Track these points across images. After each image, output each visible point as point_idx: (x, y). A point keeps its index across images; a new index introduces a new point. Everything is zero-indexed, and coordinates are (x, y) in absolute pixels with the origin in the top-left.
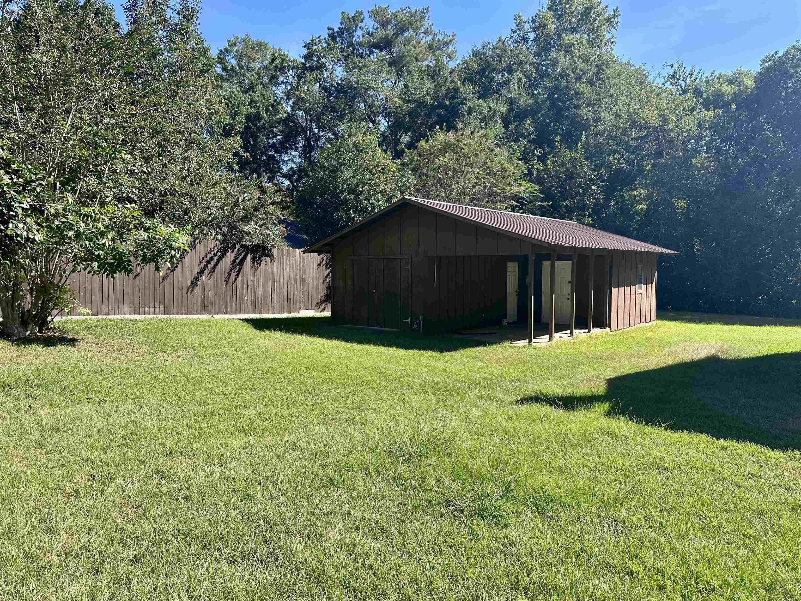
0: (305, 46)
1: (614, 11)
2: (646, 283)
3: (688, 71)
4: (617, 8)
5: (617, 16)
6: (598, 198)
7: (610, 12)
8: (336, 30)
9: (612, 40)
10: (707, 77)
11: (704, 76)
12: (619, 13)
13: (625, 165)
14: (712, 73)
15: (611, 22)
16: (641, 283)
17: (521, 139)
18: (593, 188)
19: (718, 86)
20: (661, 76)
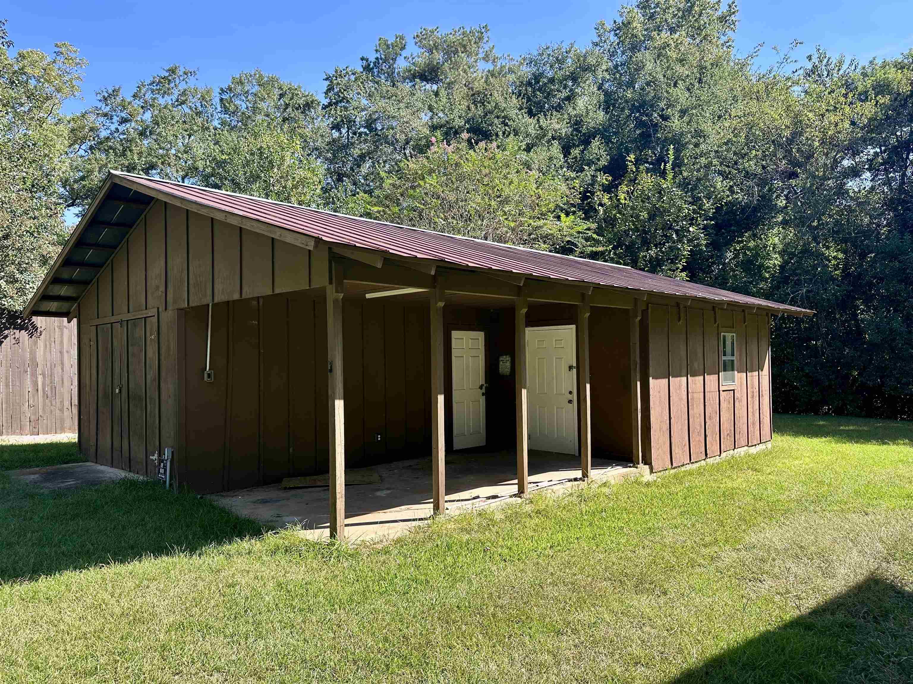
0: (327, 79)
1: (730, 7)
2: (746, 370)
3: (834, 61)
4: (733, 3)
5: (734, 13)
6: (699, 245)
7: (723, 9)
8: (372, 59)
9: (728, 44)
10: (864, 68)
11: (859, 67)
12: (736, 9)
13: (740, 196)
14: (871, 62)
15: (726, 21)
16: (733, 370)
17: (586, 168)
18: (691, 229)
19: (880, 75)
20: (789, 61)
